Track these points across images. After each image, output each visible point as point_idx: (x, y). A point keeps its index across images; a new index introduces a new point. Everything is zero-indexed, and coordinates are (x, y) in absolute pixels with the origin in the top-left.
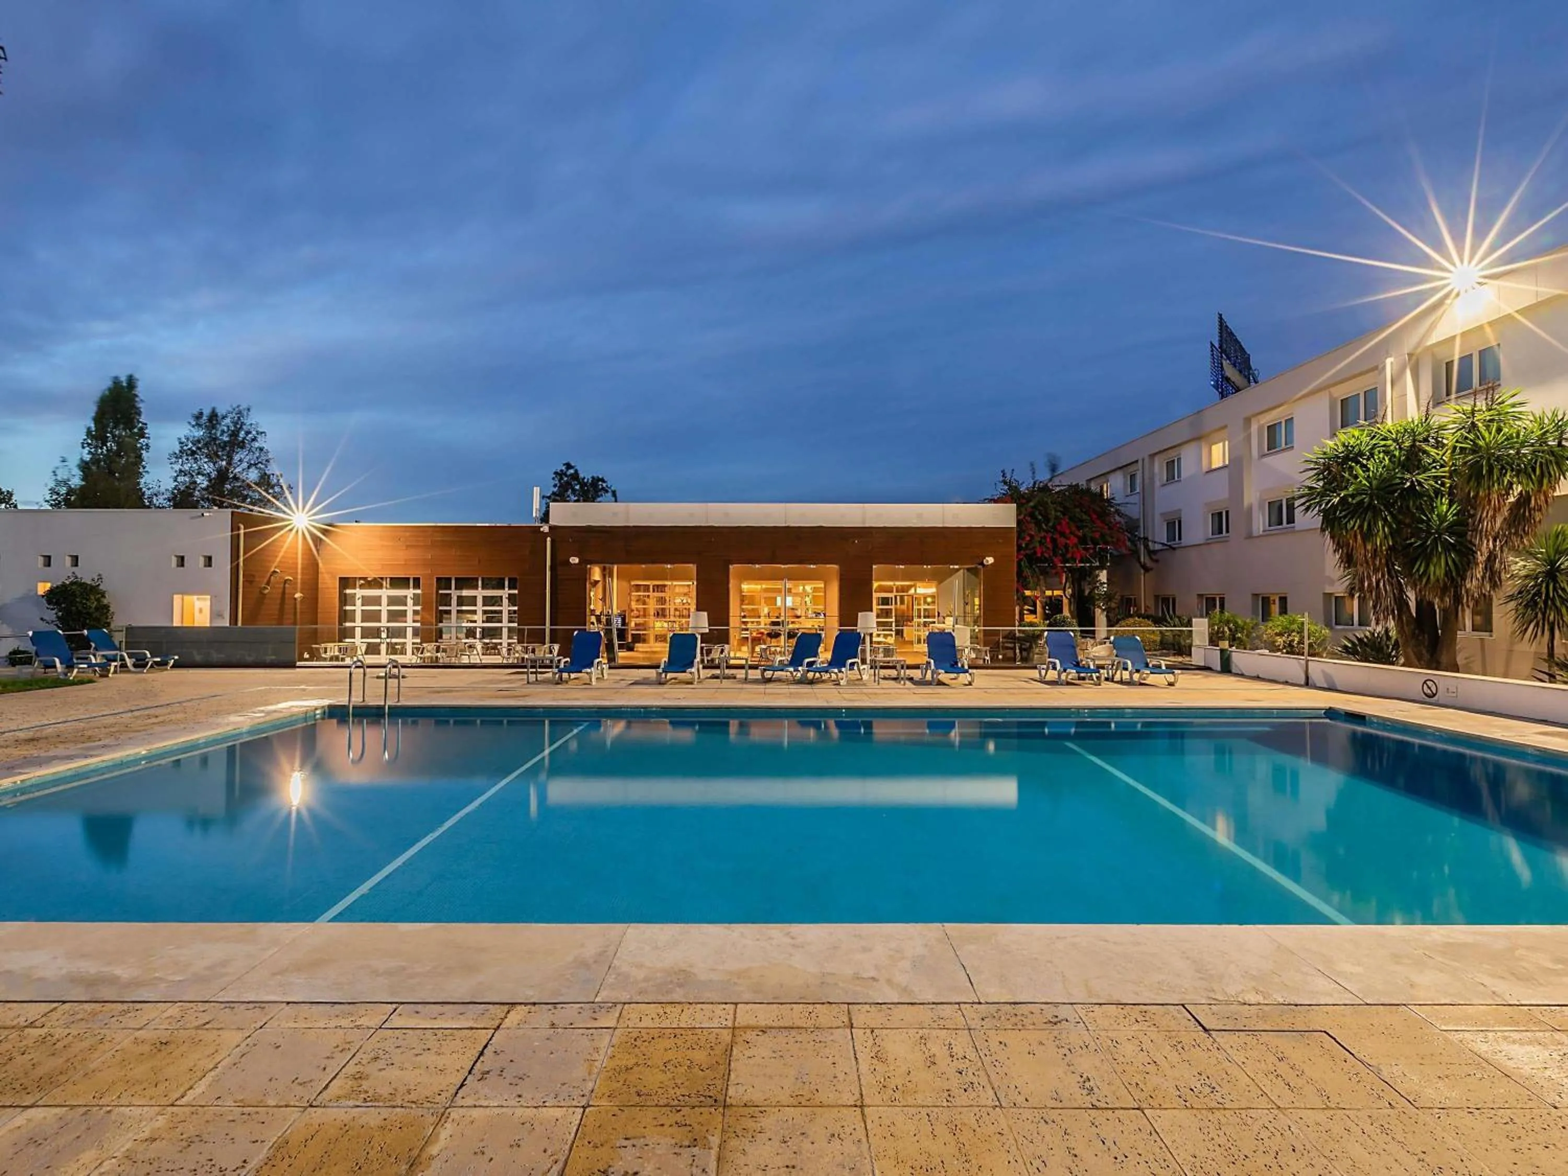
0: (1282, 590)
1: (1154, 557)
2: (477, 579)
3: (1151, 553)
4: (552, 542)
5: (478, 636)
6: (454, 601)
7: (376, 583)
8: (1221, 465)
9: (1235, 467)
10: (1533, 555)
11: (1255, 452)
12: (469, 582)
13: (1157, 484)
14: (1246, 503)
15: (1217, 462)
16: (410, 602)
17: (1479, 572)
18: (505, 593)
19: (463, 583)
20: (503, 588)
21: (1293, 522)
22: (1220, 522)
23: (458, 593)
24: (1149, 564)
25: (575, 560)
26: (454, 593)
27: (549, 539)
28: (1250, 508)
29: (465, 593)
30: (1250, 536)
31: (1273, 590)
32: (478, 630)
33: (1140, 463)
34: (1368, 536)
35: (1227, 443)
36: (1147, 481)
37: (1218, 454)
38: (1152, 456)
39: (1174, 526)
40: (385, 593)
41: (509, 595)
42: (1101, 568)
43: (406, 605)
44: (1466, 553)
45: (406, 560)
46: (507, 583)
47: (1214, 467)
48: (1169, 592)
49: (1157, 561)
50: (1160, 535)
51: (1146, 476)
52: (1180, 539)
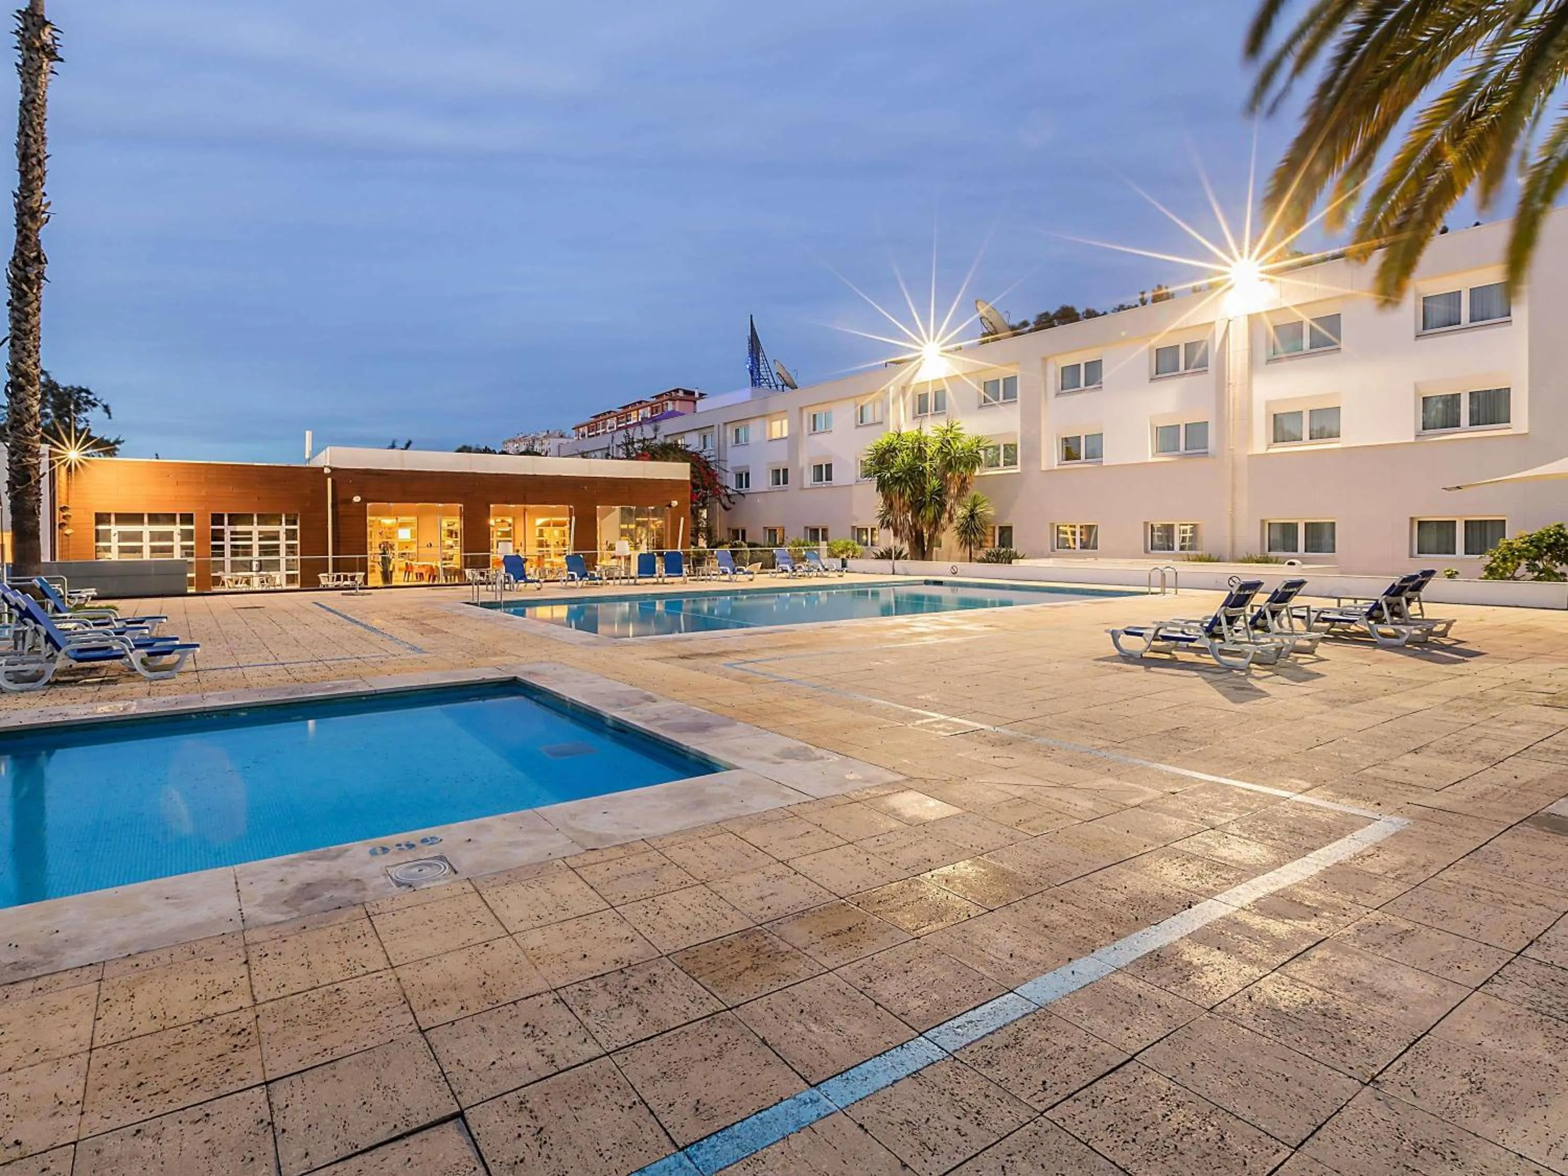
0: (824, 525)
1: (732, 500)
2: (252, 515)
3: (729, 496)
4: (333, 481)
5: (254, 568)
6: (227, 536)
7: (136, 518)
8: (779, 436)
9: (793, 441)
10: (965, 507)
11: (805, 431)
12: (245, 518)
13: (729, 445)
14: (801, 465)
15: (776, 434)
16: (177, 538)
17: (947, 515)
18: (282, 528)
19: (235, 519)
20: (281, 524)
21: (831, 480)
22: (781, 476)
23: (232, 528)
24: (728, 505)
25: (357, 499)
26: (227, 529)
27: (329, 480)
28: (802, 469)
29: (239, 528)
30: (802, 489)
31: (819, 525)
32: (254, 564)
33: (716, 428)
34: (901, 495)
35: (785, 422)
36: (721, 443)
37: (780, 428)
38: (725, 424)
39: (743, 478)
40: (146, 529)
41: (287, 530)
42: (703, 508)
43: (172, 540)
44: (942, 505)
45: (176, 497)
46: (255, 519)
47: (774, 437)
48: (739, 525)
49: (734, 503)
50: (730, 481)
51: (721, 439)
52: (747, 486)
